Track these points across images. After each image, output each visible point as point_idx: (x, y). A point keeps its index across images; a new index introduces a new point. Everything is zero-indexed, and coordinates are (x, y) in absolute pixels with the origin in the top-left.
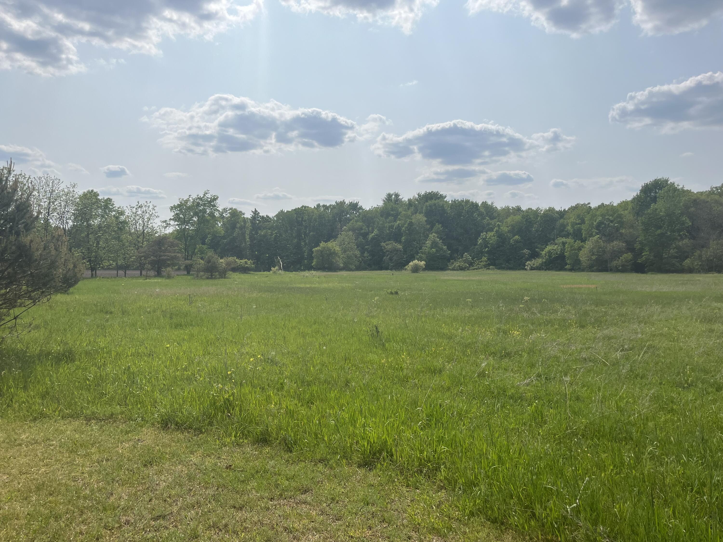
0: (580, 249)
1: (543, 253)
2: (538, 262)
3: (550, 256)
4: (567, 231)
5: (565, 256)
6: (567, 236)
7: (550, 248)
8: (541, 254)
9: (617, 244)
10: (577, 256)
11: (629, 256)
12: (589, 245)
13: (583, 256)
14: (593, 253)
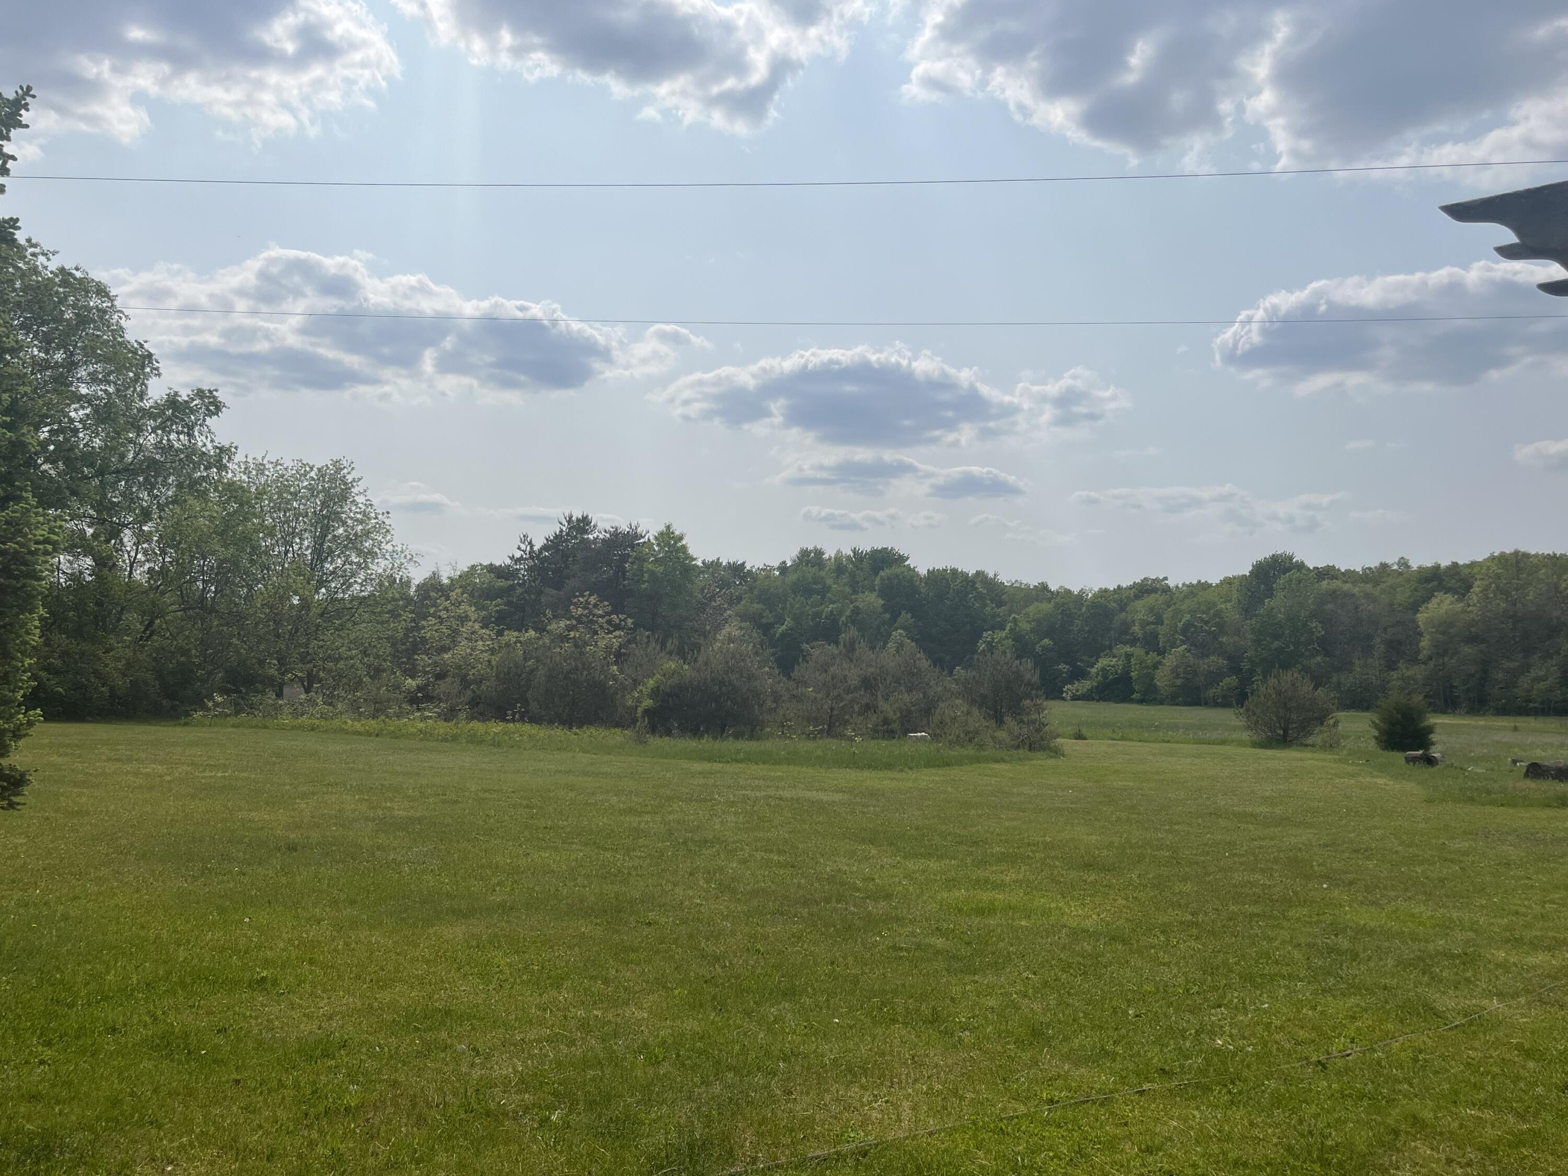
0: (1155, 666)
1: (1094, 670)
2: (1084, 686)
3: (1105, 677)
4: (1132, 634)
5: (1131, 678)
6: (1133, 642)
7: (1105, 662)
8: (1090, 672)
9: (1215, 661)
10: (1152, 679)
11: (1231, 681)
12: (1170, 661)
13: (1162, 679)
14: (1178, 675)
